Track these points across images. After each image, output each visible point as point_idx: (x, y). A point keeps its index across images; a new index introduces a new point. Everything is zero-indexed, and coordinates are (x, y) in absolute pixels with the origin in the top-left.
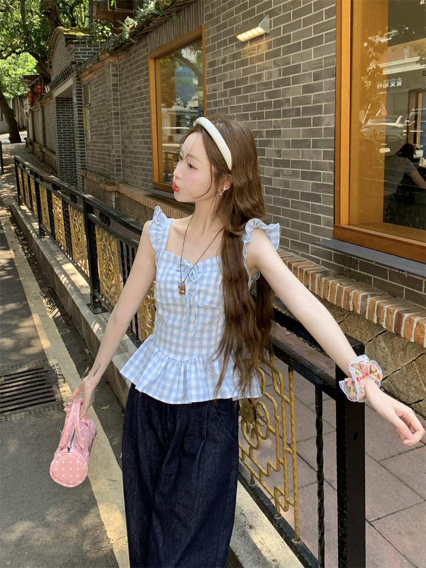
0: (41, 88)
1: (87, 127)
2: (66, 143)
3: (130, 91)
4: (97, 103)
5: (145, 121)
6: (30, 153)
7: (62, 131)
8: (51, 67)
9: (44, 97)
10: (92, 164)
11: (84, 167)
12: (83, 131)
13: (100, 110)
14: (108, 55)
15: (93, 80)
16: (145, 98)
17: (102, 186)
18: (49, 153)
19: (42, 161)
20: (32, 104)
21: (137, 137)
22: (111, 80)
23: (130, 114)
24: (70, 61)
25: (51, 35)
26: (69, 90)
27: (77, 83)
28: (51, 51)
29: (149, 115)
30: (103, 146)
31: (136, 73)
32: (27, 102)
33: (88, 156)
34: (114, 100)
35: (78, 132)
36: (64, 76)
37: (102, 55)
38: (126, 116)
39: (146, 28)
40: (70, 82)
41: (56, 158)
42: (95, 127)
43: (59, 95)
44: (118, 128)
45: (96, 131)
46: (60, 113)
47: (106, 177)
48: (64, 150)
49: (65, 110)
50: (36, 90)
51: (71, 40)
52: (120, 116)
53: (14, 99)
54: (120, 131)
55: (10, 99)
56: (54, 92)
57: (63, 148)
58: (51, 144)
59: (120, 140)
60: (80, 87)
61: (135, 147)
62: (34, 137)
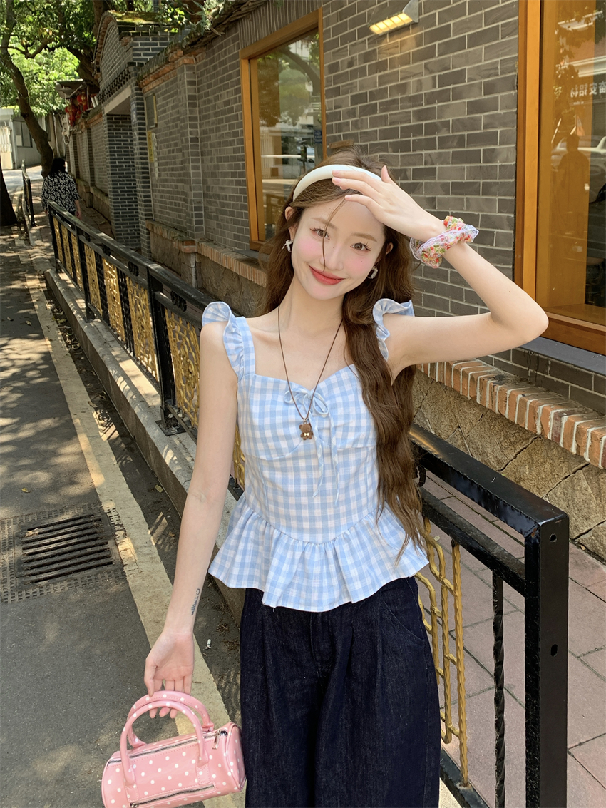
0: (86, 100)
1: (153, 158)
2: (123, 181)
3: (214, 107)
4: (166, 123)
5: (235, 151)
7: (117, 164)
8: (98, 70)
9: (90, 114)
10: (161, 212)
11: (149, 217)
12: (147, 164)
13: (171, 134)
14: (181, 53)
15: (160, 89)
16: (236, 117)
17: (176, 245)
18: (99, 195)
19: (90, 207)
20: (73, 123)
21: (225, 175)
22: (186, 90)
23: (215, 141)
24: (126, 61)
25: (98, 22)
26: (126, 103)
27: (137, 94)
28: (100, 46)
29: (242, 141)
30: (176, 187)
31: (222, 80)
32: (66, 119)
33: (155, 201)
34: (191, 119)
35: (140, 166)
36: (118, 83)
37: (172, 52)
38: (209, 142)
39: (235, 13)
40: (126, 93)
41: (109, 202)
42: (164, 158)
43: (111, 111)
44: (197, 161)
45: (167, 164)
46: (113, 137)
47: (182, 232)
48: (121, 191)
49: (120, 133)
50: (78, 104)
51: (126, 30)
52: (199, 143)
53: (48, 117)
54: (200, 164)
55: (42, 116)
56: (105, 106)
57: (119, 188)
58: (102, 182)
59: (201, 178)
60: (142, 99)
61: (222, 189)
62: (78, 172)
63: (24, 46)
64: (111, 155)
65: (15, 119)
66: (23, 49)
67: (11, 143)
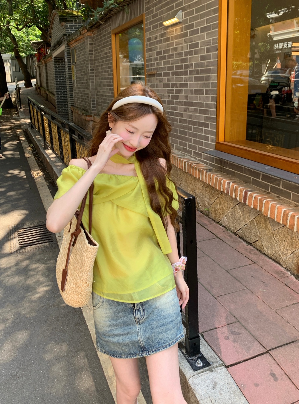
0: (45, 51)
1: (74, 78)
2: (61, 88)
3: (101, 55)
4: (80, 62)
5: (109, 75)
6: (38, 94)
7: (59, 80)
8: (50, 37)
9: (47, 57)
10: (77, 102)
11: (72, 105)
12: (72, 80)
13: (82, 67)
14: (86, 31)
15: (77, 47)
16: (110, 60)
17: (84, 117)
18: (50, 95)
19: (46, 100)
20: (39, 61)
21: (105, 86)
22: (89, 47)
23: (101, 70)
24: (62, 34)
25: (50, 15)
26: (63, 53)
27: (67, 49)
28: (51, 26)
29: (112, 71)
30: (84, 91)
31: (104, 43)
32: (35, 59)
33: (75, 97)
34: (91, 60)
35: (69, 81)
36: (59, 43)
37: (82, 30)
38: (98, 71)
39: (109, 14)
40: (63, 48)
41: (55, 98)
42: (79, 78)
43: (56, 56)
44: (93, 79)
45: (80, 80)
46: (57, 68)
47: (86, 111)
48: (60, 93)
49: (60, 66)
50: (41, 52)
51: (63, 19)
52: (94, 71)
53: (27, 57)
54: (94, 81)
55: (24, 57)
56: (53, 53)
57: (60, 91)
58: (52, 88)
59: (95, 87)
60: (70, 51)
61: (104, 92)
62: (41, 84)
63: (16, 25)
64: (56, 76)
65: (12, 58)
66: (16, 26)
67: (10, 70)
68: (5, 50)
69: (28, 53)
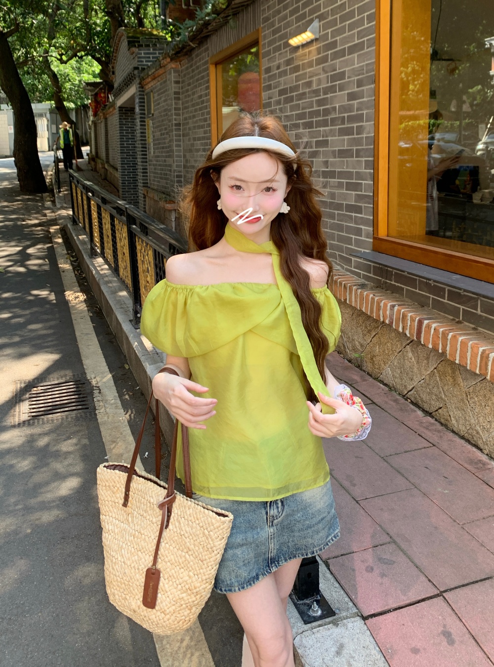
0: (105, 97)
1: (150, 140)
2: (130, 158)
3: (192, 100)
4: (160, 113)
5: (205, 132)
6: (92, 170)
7: (125, 145)
8: (113, 73)
9: (107, 107)
10: (154, 181)
11: (146, 185)
12: (145, 144)
13: (163, 121)
14: (169, 60)
15: (156, 87)
16: (206, 107)
17: (162, 204)
18: (111, 170)
19: (104, 179)
20: (95, 115)
21: (198, 150)
22: (173, 88)
23: (191, 125)
24: (131, 67)
25: (114, 37)
26: (132, 98)
27: (140, 91)
28: (114, 54)
29: (209, 125)
30: (165, 161)
31: (197, 80)
32: (91, 113)
33: (150, 172)
34: (176, 109)
35: (140, 146)
36: (127, 83)
37: (163, 59)
38: (188, 127)
39: (205, 31)
40: (132, 90)
41: (118, 175)
42: (158, 139)
43: (122, 105)
44: (179, 141)
45: (159, 144)
46: (123, 124)
47: (168, 195)
48: (128, 167)
49: (129, 122)
50: (99, 99)
51: (133, 42)
52: (181, 128)
53: (77, 110)
54: (182, 143)
55: (72, 109)
56: (117, 100)
57: (126, 164)
58: (114, 159)
59: (182, 154)
60: (144, 95)
61: (196, 161)
62: (97, 153)
63: (59, 55)
64: (121, 139)
65: (51, 111)
66: (59, 57)
67: (48, 130)
68: (40, 97)
69: (79, 103)
